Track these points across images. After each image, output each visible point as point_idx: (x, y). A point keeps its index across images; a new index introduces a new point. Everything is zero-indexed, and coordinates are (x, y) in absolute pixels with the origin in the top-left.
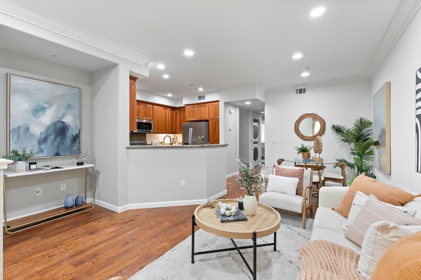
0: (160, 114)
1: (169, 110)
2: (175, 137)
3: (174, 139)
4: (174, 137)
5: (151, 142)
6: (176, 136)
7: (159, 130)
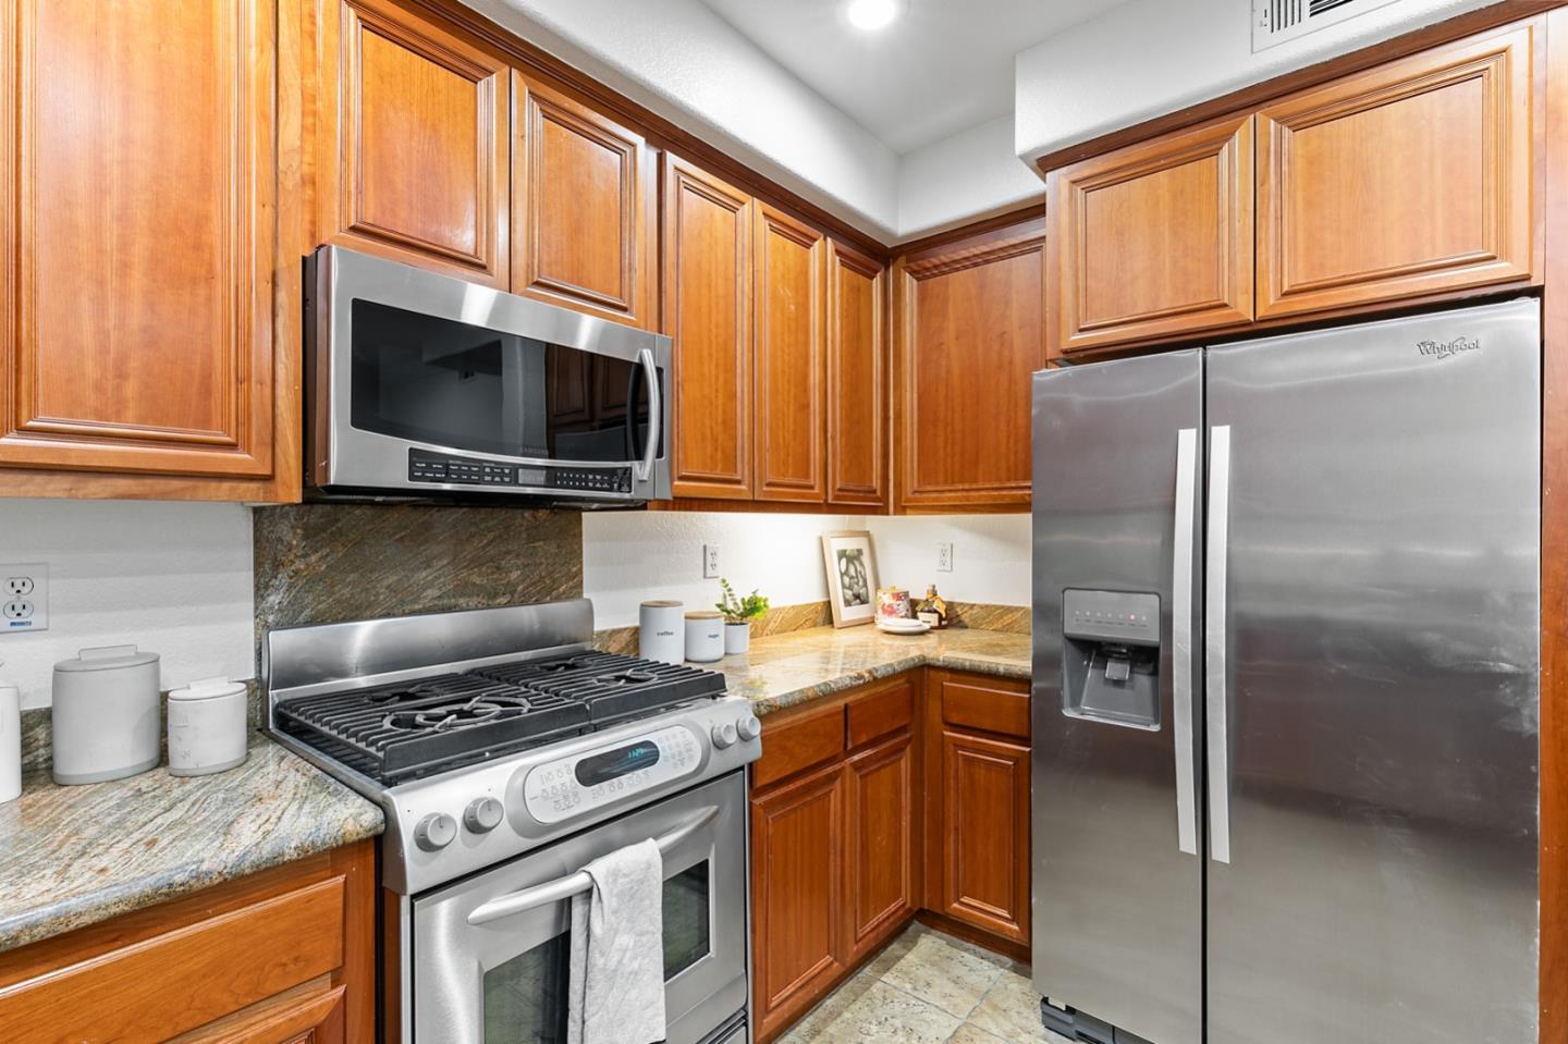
0: (744, 282)
1: (824, 250)
2: (860, 543)
3: (852, 558)
4: (851, 545)
5: (645, 609)
6: (867, 534)
7: (730, 461)
